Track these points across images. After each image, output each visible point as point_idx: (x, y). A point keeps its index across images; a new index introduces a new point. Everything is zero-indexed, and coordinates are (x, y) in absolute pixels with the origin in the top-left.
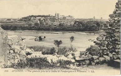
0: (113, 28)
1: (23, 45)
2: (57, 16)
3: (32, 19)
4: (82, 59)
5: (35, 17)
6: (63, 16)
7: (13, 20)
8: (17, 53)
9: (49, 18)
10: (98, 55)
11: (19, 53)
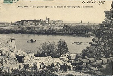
0: (110, 29)
1: (13, 47)
2: (47, 21)
3: (24, 23)
4: (79, 62)
5: (27, 21)
6: (53, 20)
7: (7, 24)
8: (5, 55)
9: (40, 22)
10: (95, 57)
11: (7, 55)
